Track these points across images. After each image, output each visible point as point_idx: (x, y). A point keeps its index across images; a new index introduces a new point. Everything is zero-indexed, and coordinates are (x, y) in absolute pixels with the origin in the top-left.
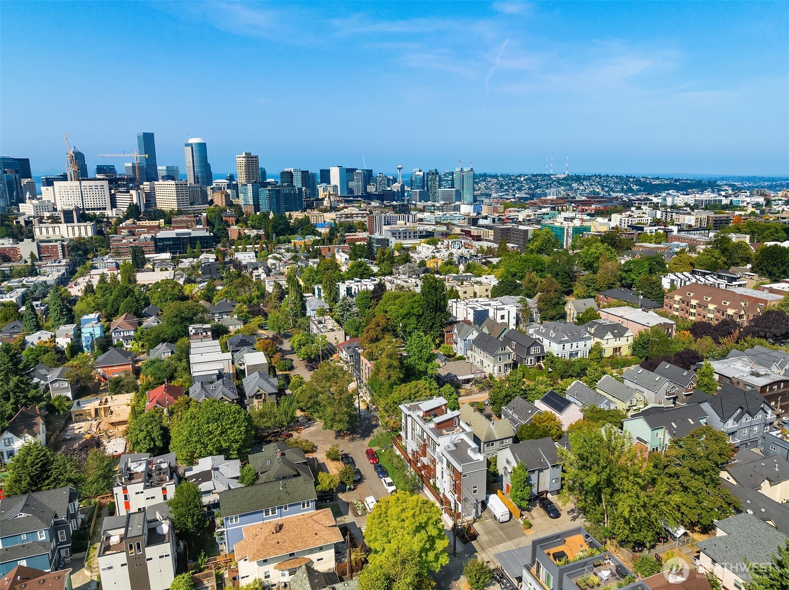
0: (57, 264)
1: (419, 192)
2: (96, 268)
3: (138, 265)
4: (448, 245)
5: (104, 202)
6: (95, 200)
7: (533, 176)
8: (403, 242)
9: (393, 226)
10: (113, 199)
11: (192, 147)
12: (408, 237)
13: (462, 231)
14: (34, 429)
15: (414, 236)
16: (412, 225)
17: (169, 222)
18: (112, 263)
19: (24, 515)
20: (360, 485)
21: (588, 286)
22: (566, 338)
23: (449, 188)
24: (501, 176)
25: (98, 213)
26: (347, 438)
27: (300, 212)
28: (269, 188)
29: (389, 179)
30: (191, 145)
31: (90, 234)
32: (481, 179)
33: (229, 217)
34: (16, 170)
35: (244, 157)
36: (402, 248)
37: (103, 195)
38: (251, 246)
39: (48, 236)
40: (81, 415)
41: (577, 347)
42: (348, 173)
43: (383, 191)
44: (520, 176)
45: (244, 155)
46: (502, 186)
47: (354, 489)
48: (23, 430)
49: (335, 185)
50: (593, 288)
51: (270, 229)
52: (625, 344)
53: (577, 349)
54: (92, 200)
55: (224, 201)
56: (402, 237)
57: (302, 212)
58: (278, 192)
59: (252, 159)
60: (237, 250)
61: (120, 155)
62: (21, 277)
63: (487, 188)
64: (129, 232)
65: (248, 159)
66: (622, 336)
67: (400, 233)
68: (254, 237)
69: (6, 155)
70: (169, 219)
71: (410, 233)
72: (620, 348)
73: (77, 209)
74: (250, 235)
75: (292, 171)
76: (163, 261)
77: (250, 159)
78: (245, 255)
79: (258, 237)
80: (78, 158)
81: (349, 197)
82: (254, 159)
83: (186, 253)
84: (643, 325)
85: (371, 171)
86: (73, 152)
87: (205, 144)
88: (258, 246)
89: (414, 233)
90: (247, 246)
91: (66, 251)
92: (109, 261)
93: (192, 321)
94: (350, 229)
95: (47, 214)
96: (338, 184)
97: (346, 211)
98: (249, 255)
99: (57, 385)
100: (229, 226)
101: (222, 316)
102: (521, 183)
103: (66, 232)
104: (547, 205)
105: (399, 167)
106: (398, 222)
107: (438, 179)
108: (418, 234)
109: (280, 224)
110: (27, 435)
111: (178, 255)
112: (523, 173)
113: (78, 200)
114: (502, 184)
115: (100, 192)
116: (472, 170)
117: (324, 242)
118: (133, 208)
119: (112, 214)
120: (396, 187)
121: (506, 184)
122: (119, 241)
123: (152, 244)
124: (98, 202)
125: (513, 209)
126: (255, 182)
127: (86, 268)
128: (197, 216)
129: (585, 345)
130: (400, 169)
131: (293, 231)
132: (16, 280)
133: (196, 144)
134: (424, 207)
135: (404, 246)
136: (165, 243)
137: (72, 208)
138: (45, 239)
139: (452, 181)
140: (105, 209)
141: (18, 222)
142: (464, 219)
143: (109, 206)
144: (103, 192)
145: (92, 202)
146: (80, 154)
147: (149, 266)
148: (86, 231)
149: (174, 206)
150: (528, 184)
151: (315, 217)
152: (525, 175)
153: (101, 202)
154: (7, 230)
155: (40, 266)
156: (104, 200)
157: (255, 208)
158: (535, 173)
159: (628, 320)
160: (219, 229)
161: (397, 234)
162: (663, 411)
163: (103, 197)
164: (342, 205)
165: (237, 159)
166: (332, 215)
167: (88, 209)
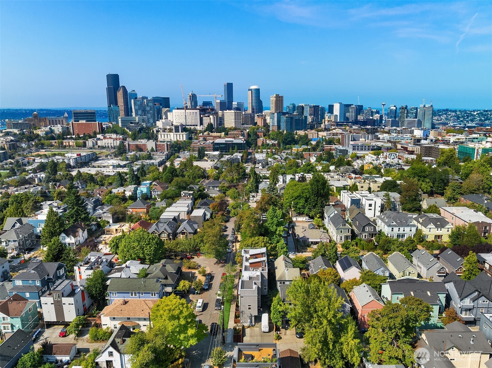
0: (162, 154)
1: (392, 120)
2: (180, 157)
3: (200, 157)
4: (386, 156)
5: (196, 122)
6: (192, 120)
7: (485, 111)
8: (358, 152)
9: (357, 142)
10: (201, 120)
11: (252, 91)
12: (364, 149)
13: (402, 147)
14: (76, 234)
15: (368, 149)
16: (369, 141)
17: (226, 134)
18: (188, 155)
19: (33, 272)
20: (206, 292)
21: (454, 190)
22: (394, 223)
23: (413, 118)
24: (460, 111)
25: (192, 127)
26: (221, 265)
27: (303, 131)
28: (287, 115)
29: (372, 112)
30: (251, 90)
31: (184, 139)
32: (444, 112)
33: (260, 132)
34: (160, 104)
35: (275, 97)
36: (356, 156)
37: (196, 118)
38: (266, 150)
39: (164, 139)
40: (109, 231)
41: (404, 231)
42: (345, 107)
43: (367, 119)
44: (474, 111)
45: (275, 96)
46: (458, 118)
47: (200, 294)
48: (71, 233)
49: (336, 115)
50: (457, 192)
51: (280, 141)
52: (445, 234)
53: (404, 232)
54: (191, 120)
55: (263, 123)
56: (360, 149)
57: (304, 131)
58: (292, 118)
59: (279, 98)
60: (257, 152)
61: (208, 96)
62: (144, 160)
63: (447, 119)
64: (203, 139)
65: (277, 98)
66: (443, 227)
67: (358, 147)
68: (271, 145)
69: (158, 96)
70: (227, 132)
71: (365, 147)
72: (442, 236)
73: (182, 125)
74: (269, 144)
75: (304, 105)
76: (214, 155)
77: (278, 98)
78: (260, 155)
79: (273, 145)
80: (193, 98)
81: (344, 122)
82: (281, 98)
83: (229, 152)
84: (465, 221)
85: (362, 106)
86: (191, 94)
87: (259, 89)
88: (270, 150)
89: (369, 147)
90: (263, 150)
91: (169, 148)
92: (187, 154)
93: (185, 189)
94: (330, 143)
95: (168, 127)
96: (338, 114)
97: (334, 131)
98: (263, 155)
99: (105, 214)
100: (259, 137)
101: (214, 188)
102: (474, 116)
103: (173, 137)
104: (481, 132)
105: (384, 103)
106: (361, 139)
107: (406, 112)
108: (371, 148)
109: (289, 138)
110: (71, 236)
111: (224, 153)
112: (476, 109)
113: (184, 120)
114: (459, 117)
115: (195, 116)
116: (432, 106)
117: (309, 150)
118: (209, 125)
119: (200, 128)
120: (376, 117)
121: (462, 117)
122: (196, 143)
123: (212, 146)
124: (194, 122)
125: (453, 134)
126: (280, 112)
127: (175, 157)
128: (243, 131)
129: (411, 230)
130: (384, 105)
131: (295, 142)
132: (141, 161)
133: (254, 89)
134: (389, 130)
135: (358, 155)
136: (221, 146)
137: (179, 124)
138: (163, 140)
139: (416, 113)
140: (197, 125)
141: (153, 131)
142: (411, 139)
143: (199, 124)
144: (196, 116)
145: (191, 122)
146: (195, 95)
147: (206, 158)
148: (182, 137)
149: (233, 125)
150: (479, 117)
151: (312, 134)
152: (478, 111)
153: (195, 122)
154: (146, 135)
155: (153, 154)
156: (196, 120)
157: (278, 128)
158: (486, 109)
159: (456, 216)
160: (252, 139)
161: (357, 147)
162: (415, 282)
163: (196, 119)
164: (333, 127)
165: (271, 98)
166: (325, 134)
167: (188, 125)
